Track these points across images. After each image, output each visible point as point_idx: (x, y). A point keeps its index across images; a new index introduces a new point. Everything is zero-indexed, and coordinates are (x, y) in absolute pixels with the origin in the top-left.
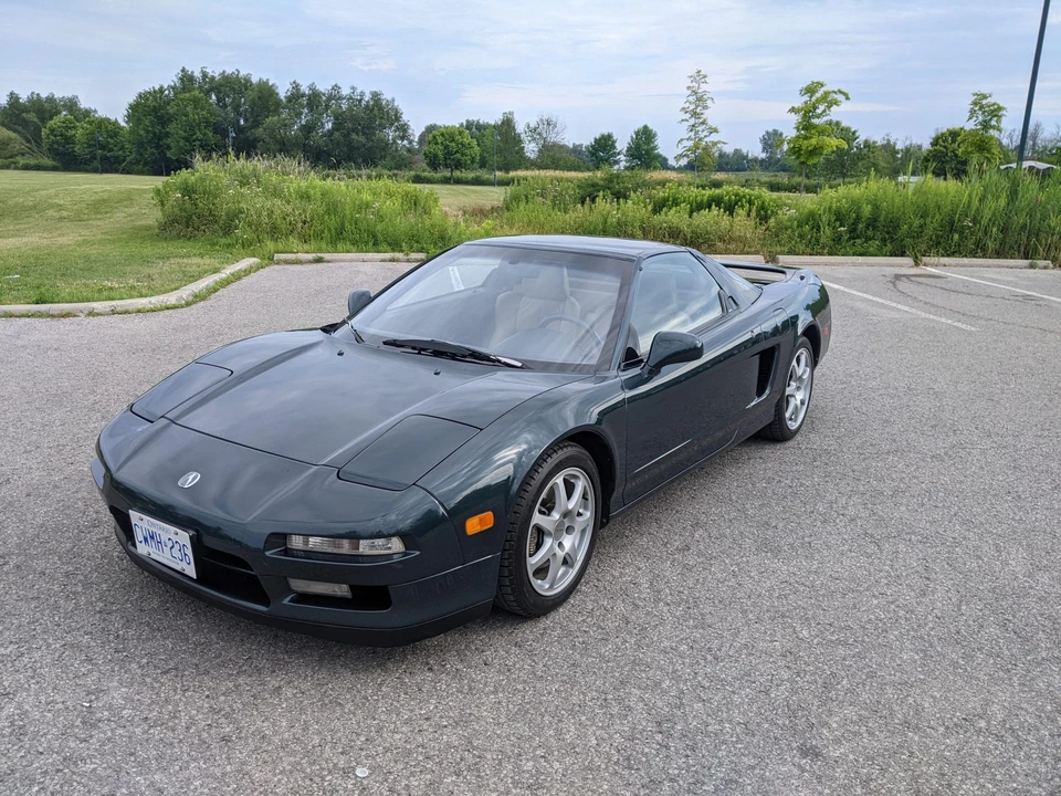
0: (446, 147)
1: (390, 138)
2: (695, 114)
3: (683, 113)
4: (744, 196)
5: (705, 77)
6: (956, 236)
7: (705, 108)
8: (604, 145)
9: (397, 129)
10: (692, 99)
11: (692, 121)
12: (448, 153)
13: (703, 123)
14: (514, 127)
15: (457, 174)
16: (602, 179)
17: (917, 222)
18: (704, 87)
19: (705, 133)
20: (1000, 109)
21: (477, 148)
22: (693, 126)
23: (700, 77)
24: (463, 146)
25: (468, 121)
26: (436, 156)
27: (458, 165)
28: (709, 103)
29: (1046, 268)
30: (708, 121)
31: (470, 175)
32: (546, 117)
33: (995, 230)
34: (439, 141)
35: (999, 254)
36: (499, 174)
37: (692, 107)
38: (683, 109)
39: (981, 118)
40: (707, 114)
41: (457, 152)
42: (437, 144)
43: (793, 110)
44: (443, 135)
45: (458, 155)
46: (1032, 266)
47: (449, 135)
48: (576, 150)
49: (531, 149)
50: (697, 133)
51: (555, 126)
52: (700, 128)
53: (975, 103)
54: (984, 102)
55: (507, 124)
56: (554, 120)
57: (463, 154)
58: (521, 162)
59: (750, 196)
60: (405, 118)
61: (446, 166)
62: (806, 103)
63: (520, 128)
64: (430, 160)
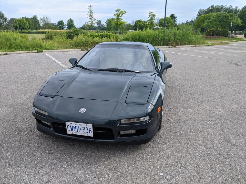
0: (19, 24)
1: (2, 21)
2: (90, 15)
3: (88, 15)
4: (108, 35)
5: (92, 7)
6: (155, 42)
7: (93, 14)
8: (61, 23)
9: (4, 19)
10: (90, 12)
11: (90, 17)
12: (20, 25)
13: (93, 18)
14: (37, 19)
15: (23, 31)
16: (73, 31)
17: (148, 39)
18: (92, 9)
19: (93, 20)
20: (155, 15)
21: (28, 24)
22: (90, 18)
23: (91, 7)
24: (24, 23)
25: (22, 17)
26: (17, 26)
27: (23, 28)
28: (94, 13)
29: (172, 47)
30: (94, 17)
31: (27, 31)
32: (45, 16)
33: (162, 40)
34: (17, 22)
35: (163, 45)
36: (35, 31)
37: (90, 14)
38: (88, 14)
39: (151, 17)
40: (93, 16)
41: (22, 25)
42: (17, 23)
43: (114, 15)
44: (18, 21)
45: (23, 26)
46: (169, 47)
47: (19, 21)
48: (52, 24)
49: (42, 24)
50: (91, 20)
51: (48, 18)
52: (92, 19)
53: (150, 14)
54: (151, 14)
55: (35, 18)
56: (48, 17)
57: (24, 26)
58: (39, 27)
59: (109, 34)
60: (5, 16)
61: (20, 29)
62: (117, 13)
63: (39, 19)
64: (15, 27)
